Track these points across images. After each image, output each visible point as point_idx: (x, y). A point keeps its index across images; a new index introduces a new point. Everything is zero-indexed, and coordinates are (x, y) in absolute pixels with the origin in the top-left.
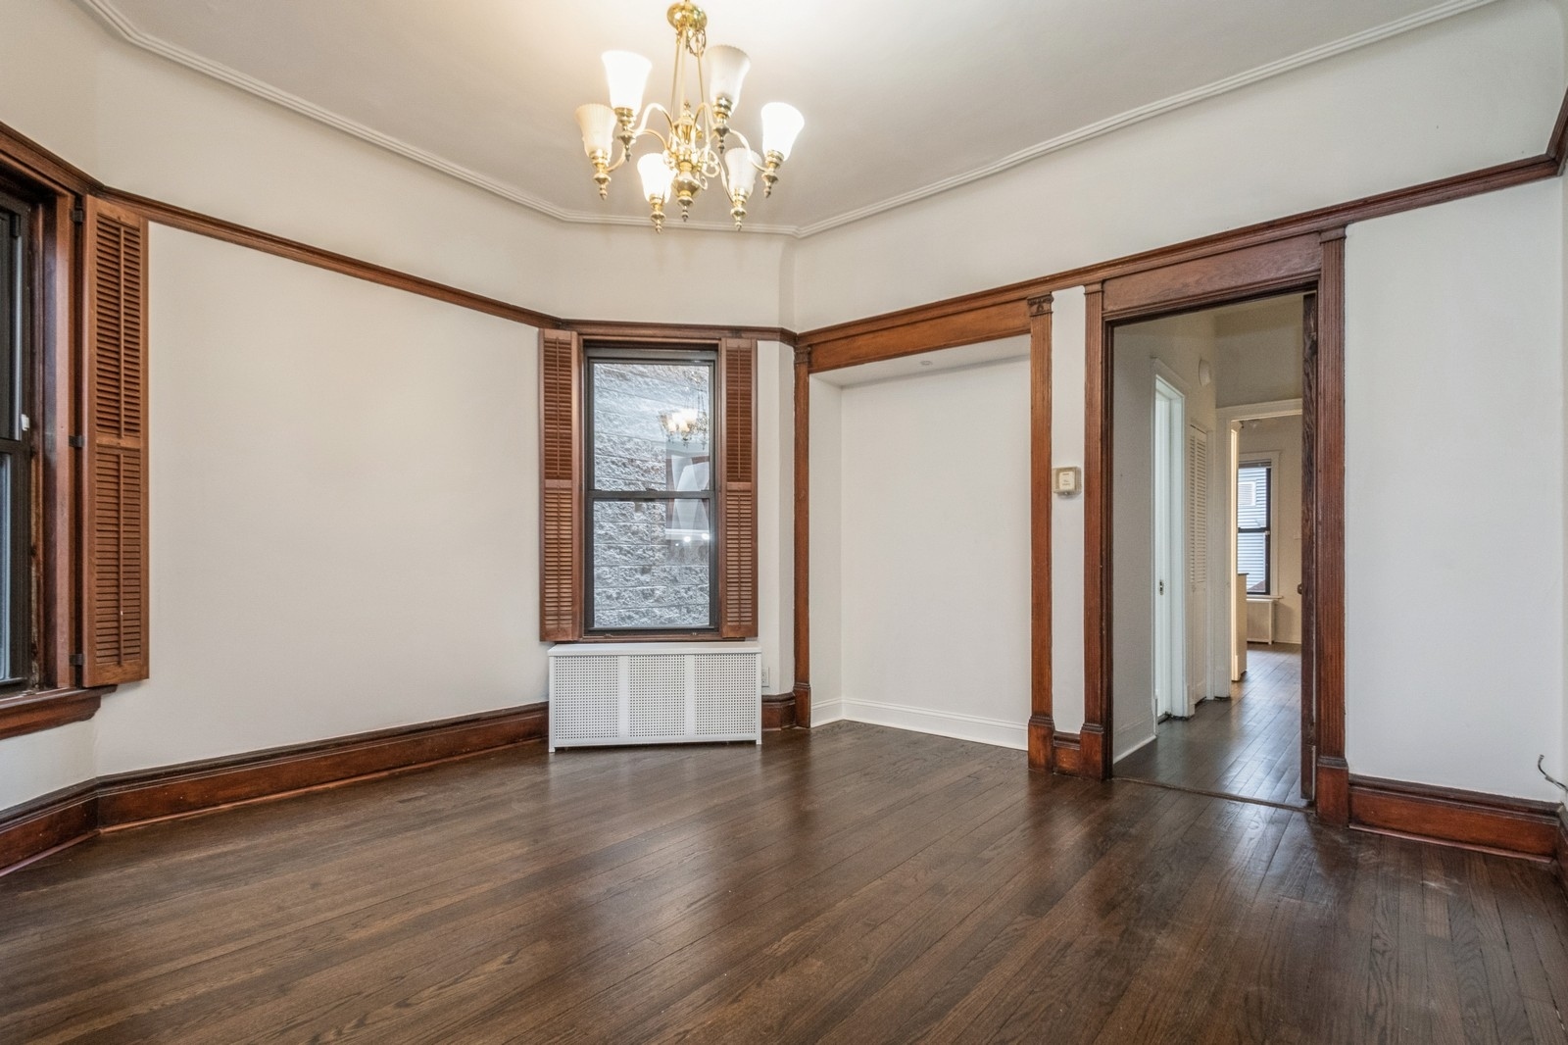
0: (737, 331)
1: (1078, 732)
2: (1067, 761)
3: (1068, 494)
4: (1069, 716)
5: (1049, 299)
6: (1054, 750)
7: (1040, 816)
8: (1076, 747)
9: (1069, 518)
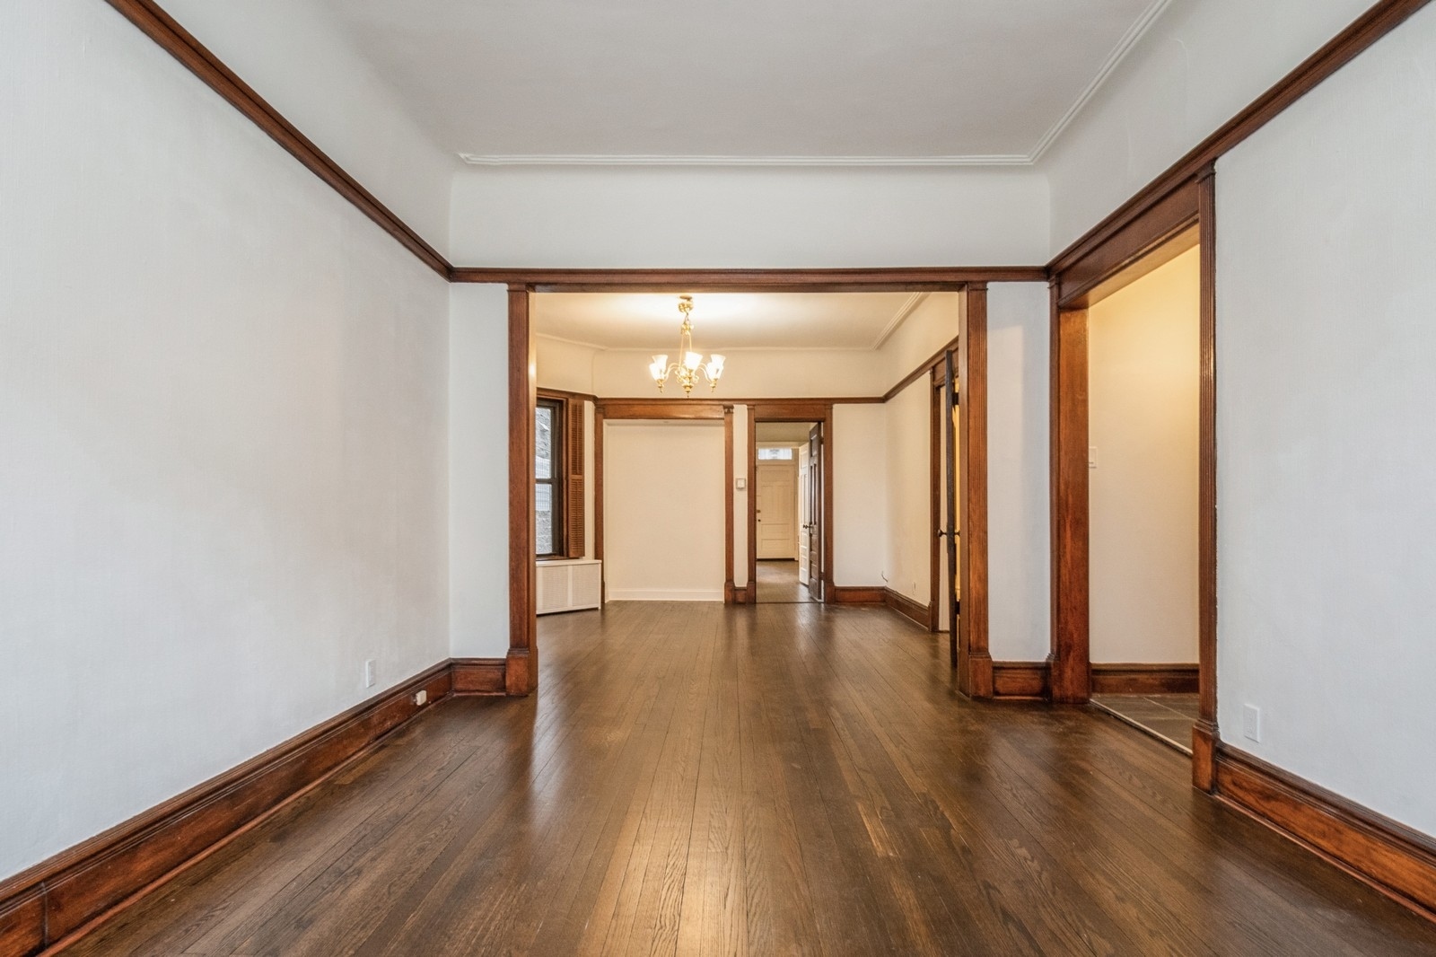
0: (574, 395)
1: (745, 586)
2: (740, 598)
3: (741, 489)
4: (741, 580)
5: (732, 407)
6: (735, 594)
7: (730, 621)
8: (744, 592)
9: (741, 500)
